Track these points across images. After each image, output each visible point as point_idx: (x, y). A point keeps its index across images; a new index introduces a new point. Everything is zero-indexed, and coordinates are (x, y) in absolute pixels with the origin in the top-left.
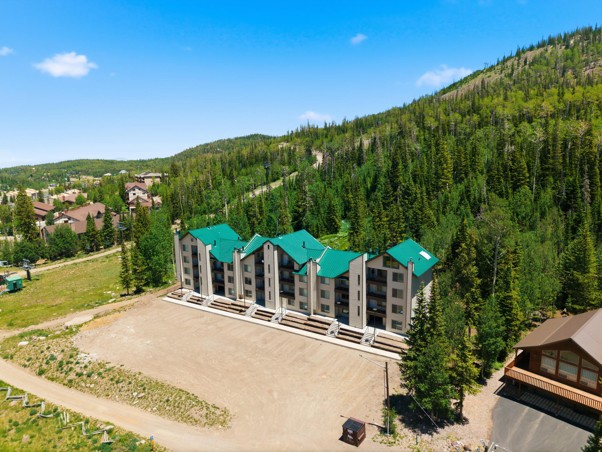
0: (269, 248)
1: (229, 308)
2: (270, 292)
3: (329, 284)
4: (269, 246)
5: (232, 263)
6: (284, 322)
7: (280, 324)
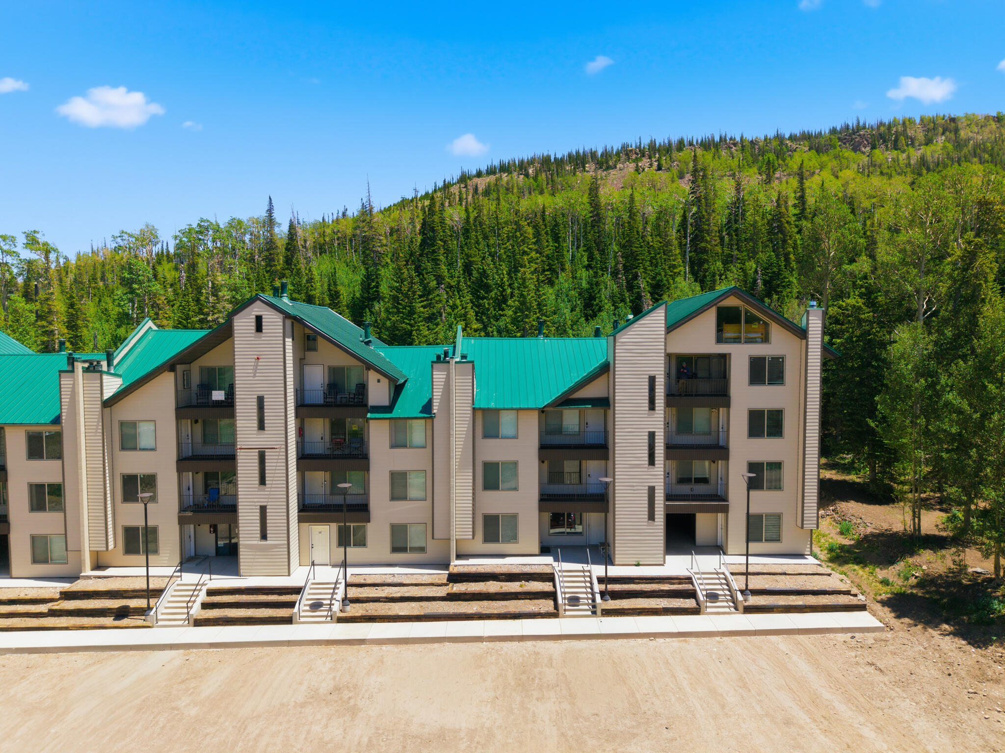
0: (259, 328)
1: (53, 613)
2: (263, 510)
3: (516, 437)
4: (259, 319)
5: (57, 420)
6: (354, 610)
7: (340, 620)
